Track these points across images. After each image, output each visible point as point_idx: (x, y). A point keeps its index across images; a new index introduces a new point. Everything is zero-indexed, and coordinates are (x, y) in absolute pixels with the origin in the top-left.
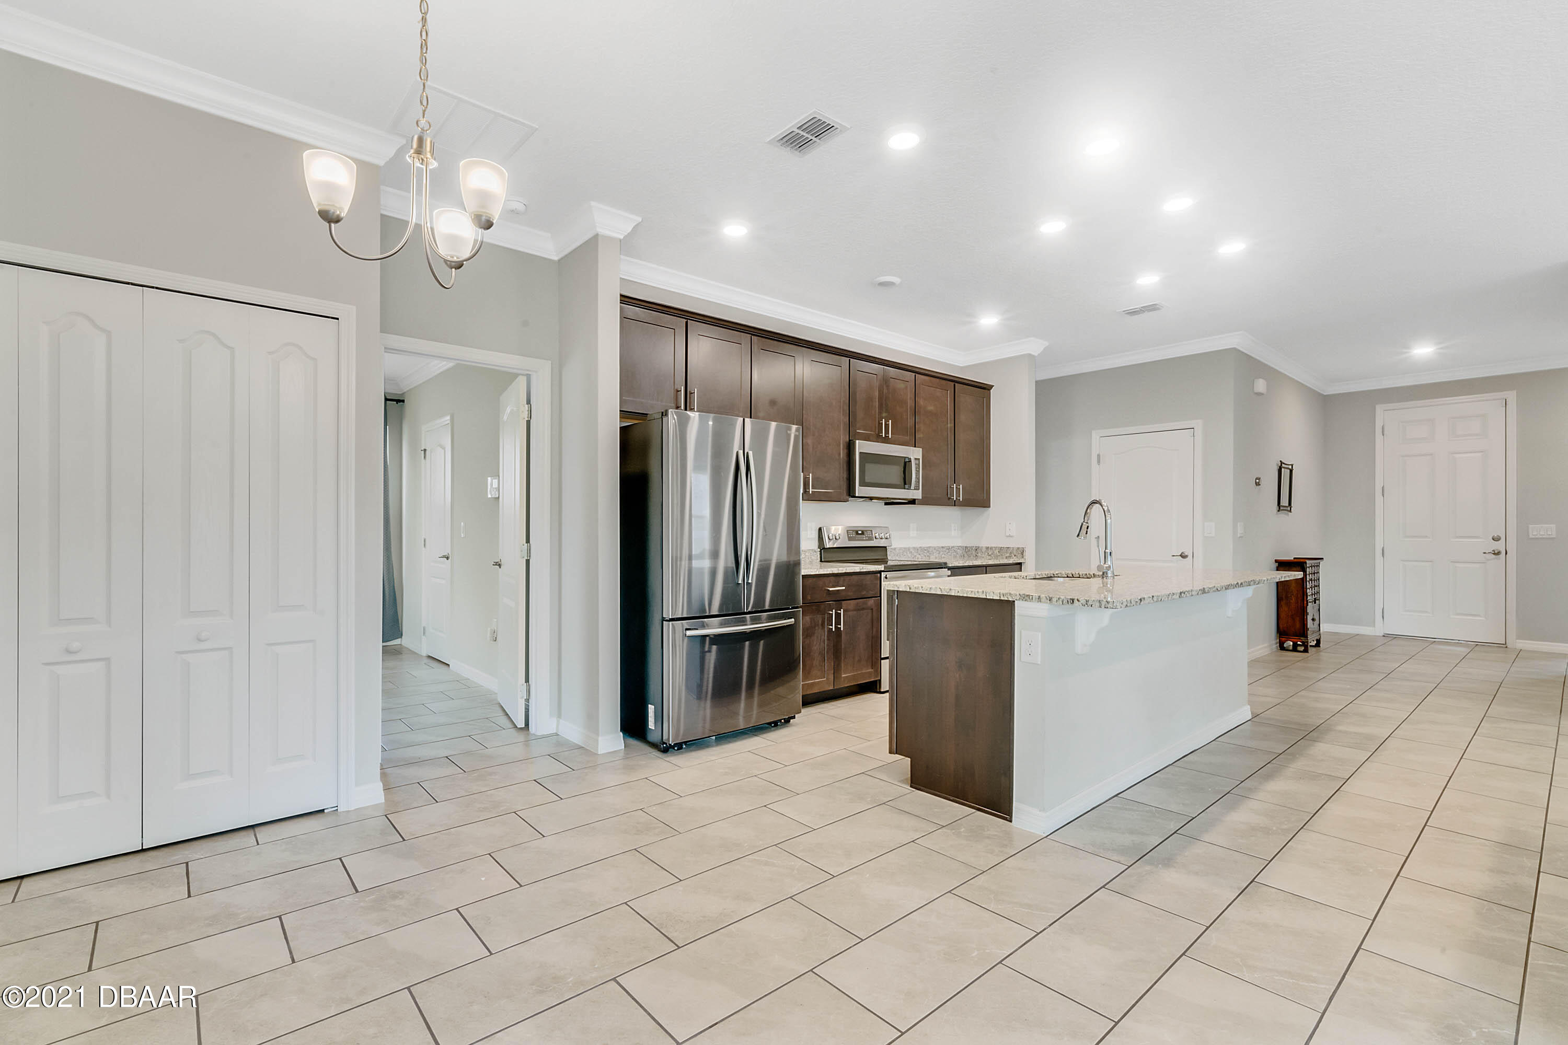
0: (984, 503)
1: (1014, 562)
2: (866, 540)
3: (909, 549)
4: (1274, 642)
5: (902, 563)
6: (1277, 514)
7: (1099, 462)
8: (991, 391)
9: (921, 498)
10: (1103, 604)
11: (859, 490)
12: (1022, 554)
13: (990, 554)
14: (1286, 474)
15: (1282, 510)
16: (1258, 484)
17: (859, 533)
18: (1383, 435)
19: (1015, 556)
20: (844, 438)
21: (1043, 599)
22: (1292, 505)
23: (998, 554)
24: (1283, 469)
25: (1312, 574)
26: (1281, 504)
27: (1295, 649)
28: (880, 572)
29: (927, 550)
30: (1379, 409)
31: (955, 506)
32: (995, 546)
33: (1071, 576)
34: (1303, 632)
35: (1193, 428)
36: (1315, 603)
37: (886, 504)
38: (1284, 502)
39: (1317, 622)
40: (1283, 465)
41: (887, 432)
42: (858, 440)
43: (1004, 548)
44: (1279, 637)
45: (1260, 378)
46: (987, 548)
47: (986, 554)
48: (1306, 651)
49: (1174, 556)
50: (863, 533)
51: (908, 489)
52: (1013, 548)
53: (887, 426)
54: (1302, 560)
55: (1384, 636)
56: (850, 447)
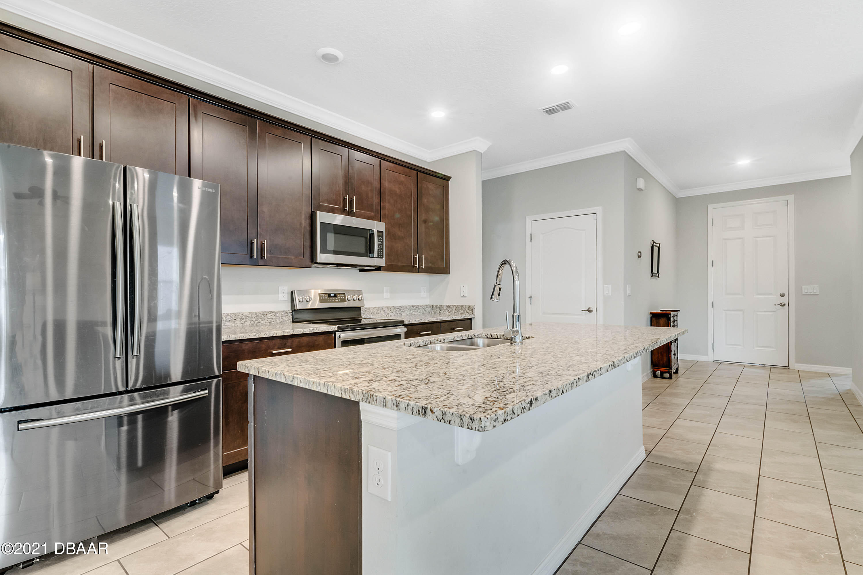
0: (445, 270)
1: (465, 318)
2: (339, 302)
3: (382, 308)
4: (650, 371)
5: (375, 321)
6: (651, 279)
7: (531, 240)
8: (450, 181)
9: (385, 265)
10: (466, 420)
11: (321, 257)
12: (472, 310)
13: (449, 311)
14: (656, 249)
15: (654, 276)
16: (639, 256)
17: (331, 296)
18: (713, 225)
19: (467, 312)
20: (306, 210)
21: (389, 404)
22: (660, 273)
23: (455, 311)
24: (654, 247)
25: (673, 322)
26: (654, 272)
27: (662, 377)
28: (334, 332)
29: (399, 309)
30: (710, 207)
31: (418, 272)
32: (453, 305)
33: (490, 337)
34: (668, 364)
35: (596, 213)
36: (675, 342)
37: (361, 271)
38: (655, 271)
39: (676, 356)
40: (654, 244)
41: (351, 206)
42: (319, 211)
43: (459, 306)
44: (653, 368)
45: (641, 177)
46: (448, 306)
47: (447, 311)
48: (670, 378)
49: (583, 311)
50: (335, 296)
51: (372, 257)
52: (466, 306)
53: (351, 202)
54: (668, 312)
55: (713, 362)
56: (313, 217)
